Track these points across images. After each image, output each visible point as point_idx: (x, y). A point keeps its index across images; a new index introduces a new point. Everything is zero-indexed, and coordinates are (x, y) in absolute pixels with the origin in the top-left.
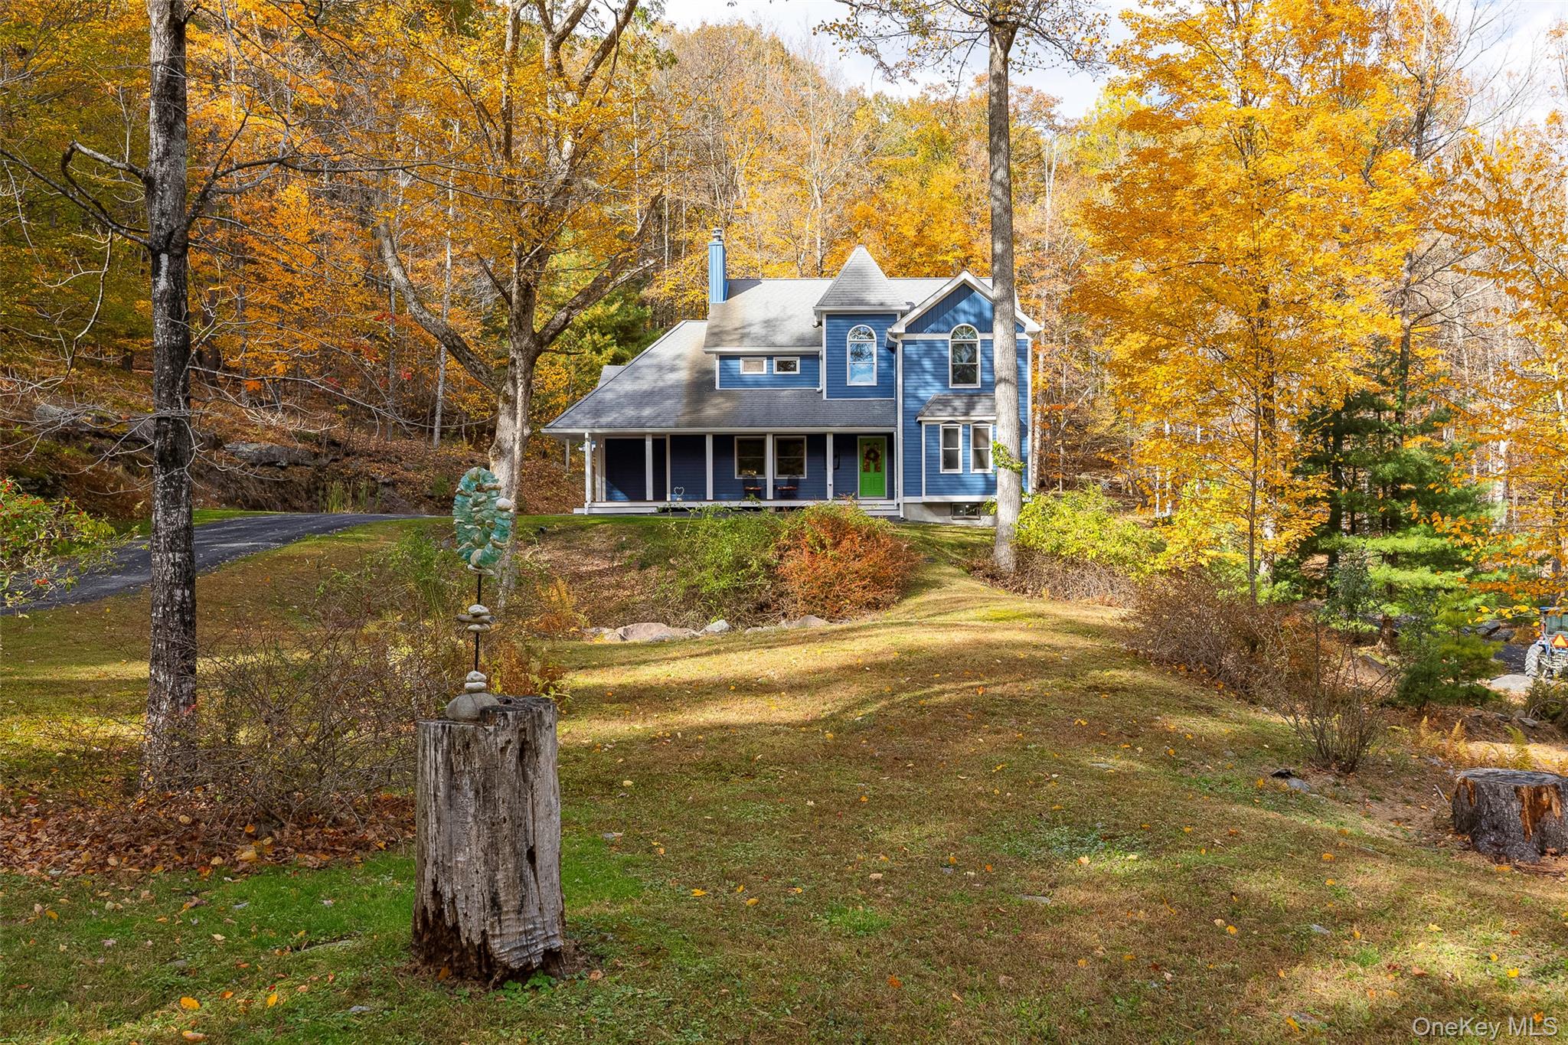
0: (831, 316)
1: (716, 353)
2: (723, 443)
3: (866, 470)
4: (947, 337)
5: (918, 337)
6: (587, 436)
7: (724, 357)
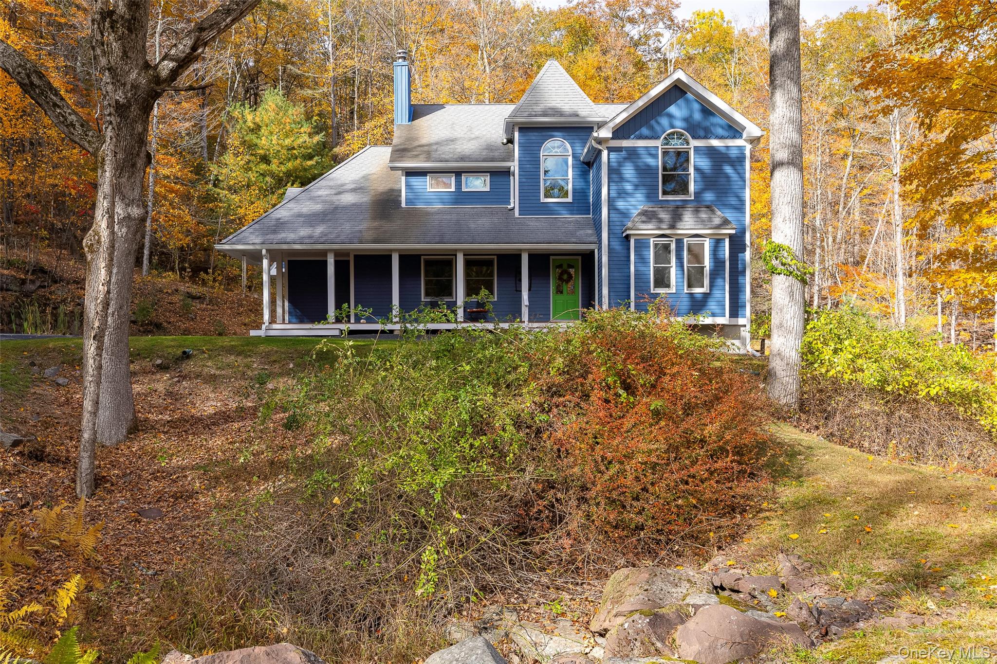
0: (525, 129)
1: (402, 169)
2: (410, 261)
3: (559, 291)
4: (658, 143)
5: (625, 143)
6: (264, 252)
7: (410, 173)
